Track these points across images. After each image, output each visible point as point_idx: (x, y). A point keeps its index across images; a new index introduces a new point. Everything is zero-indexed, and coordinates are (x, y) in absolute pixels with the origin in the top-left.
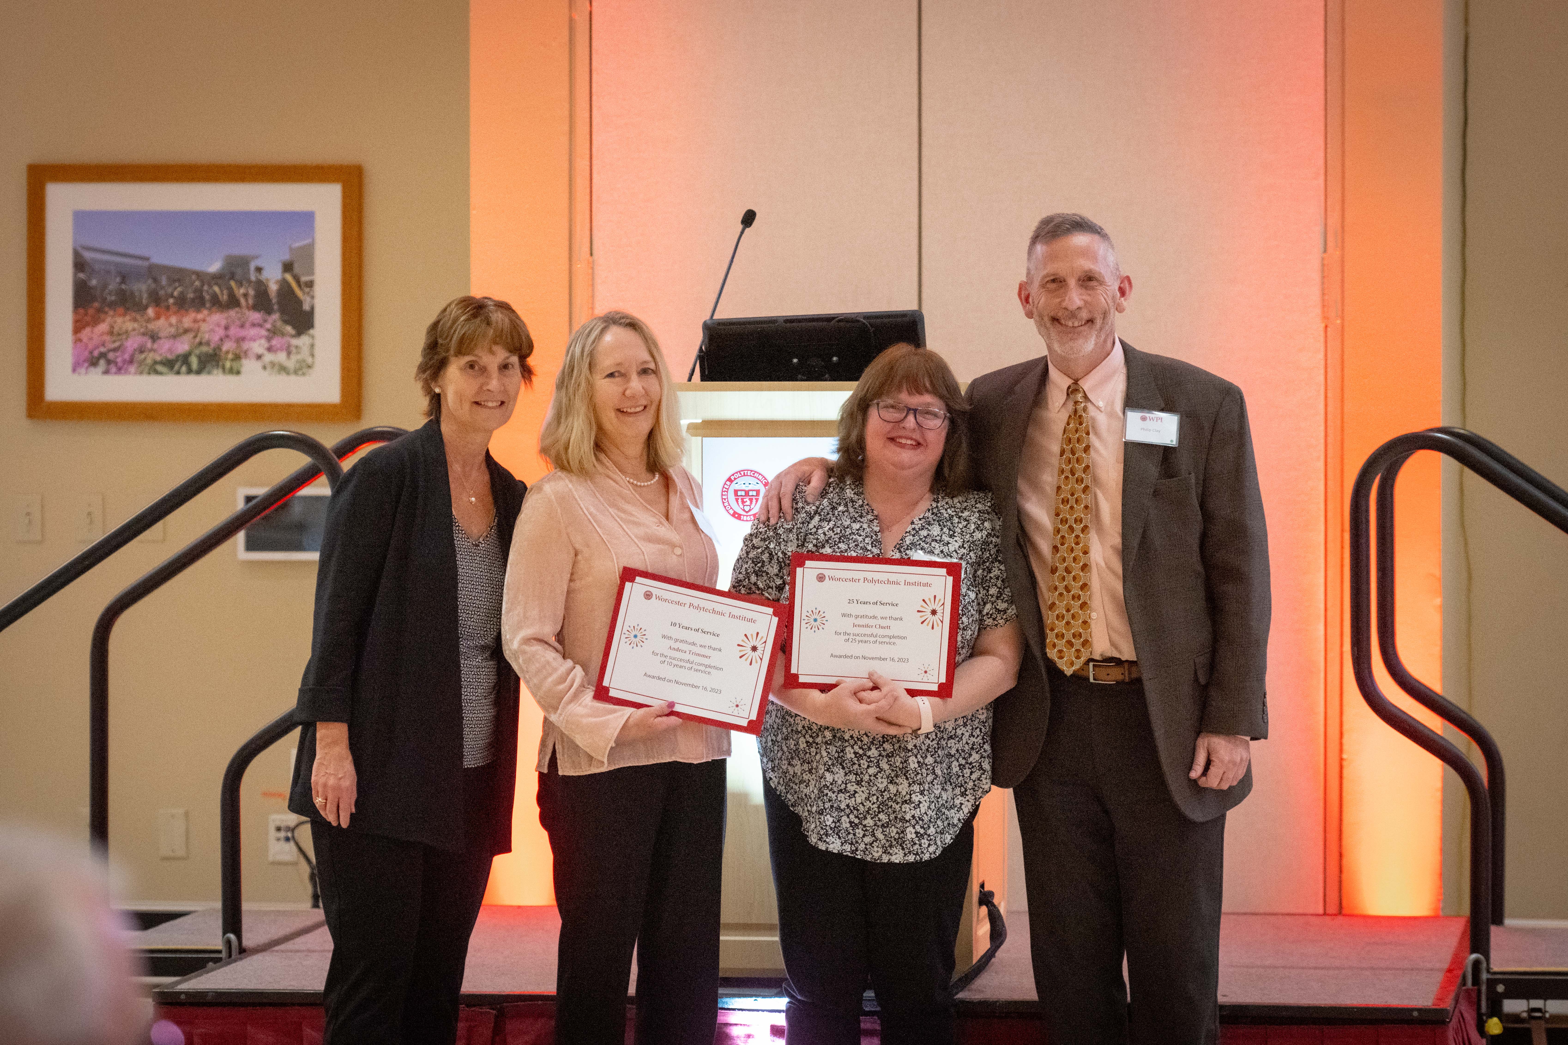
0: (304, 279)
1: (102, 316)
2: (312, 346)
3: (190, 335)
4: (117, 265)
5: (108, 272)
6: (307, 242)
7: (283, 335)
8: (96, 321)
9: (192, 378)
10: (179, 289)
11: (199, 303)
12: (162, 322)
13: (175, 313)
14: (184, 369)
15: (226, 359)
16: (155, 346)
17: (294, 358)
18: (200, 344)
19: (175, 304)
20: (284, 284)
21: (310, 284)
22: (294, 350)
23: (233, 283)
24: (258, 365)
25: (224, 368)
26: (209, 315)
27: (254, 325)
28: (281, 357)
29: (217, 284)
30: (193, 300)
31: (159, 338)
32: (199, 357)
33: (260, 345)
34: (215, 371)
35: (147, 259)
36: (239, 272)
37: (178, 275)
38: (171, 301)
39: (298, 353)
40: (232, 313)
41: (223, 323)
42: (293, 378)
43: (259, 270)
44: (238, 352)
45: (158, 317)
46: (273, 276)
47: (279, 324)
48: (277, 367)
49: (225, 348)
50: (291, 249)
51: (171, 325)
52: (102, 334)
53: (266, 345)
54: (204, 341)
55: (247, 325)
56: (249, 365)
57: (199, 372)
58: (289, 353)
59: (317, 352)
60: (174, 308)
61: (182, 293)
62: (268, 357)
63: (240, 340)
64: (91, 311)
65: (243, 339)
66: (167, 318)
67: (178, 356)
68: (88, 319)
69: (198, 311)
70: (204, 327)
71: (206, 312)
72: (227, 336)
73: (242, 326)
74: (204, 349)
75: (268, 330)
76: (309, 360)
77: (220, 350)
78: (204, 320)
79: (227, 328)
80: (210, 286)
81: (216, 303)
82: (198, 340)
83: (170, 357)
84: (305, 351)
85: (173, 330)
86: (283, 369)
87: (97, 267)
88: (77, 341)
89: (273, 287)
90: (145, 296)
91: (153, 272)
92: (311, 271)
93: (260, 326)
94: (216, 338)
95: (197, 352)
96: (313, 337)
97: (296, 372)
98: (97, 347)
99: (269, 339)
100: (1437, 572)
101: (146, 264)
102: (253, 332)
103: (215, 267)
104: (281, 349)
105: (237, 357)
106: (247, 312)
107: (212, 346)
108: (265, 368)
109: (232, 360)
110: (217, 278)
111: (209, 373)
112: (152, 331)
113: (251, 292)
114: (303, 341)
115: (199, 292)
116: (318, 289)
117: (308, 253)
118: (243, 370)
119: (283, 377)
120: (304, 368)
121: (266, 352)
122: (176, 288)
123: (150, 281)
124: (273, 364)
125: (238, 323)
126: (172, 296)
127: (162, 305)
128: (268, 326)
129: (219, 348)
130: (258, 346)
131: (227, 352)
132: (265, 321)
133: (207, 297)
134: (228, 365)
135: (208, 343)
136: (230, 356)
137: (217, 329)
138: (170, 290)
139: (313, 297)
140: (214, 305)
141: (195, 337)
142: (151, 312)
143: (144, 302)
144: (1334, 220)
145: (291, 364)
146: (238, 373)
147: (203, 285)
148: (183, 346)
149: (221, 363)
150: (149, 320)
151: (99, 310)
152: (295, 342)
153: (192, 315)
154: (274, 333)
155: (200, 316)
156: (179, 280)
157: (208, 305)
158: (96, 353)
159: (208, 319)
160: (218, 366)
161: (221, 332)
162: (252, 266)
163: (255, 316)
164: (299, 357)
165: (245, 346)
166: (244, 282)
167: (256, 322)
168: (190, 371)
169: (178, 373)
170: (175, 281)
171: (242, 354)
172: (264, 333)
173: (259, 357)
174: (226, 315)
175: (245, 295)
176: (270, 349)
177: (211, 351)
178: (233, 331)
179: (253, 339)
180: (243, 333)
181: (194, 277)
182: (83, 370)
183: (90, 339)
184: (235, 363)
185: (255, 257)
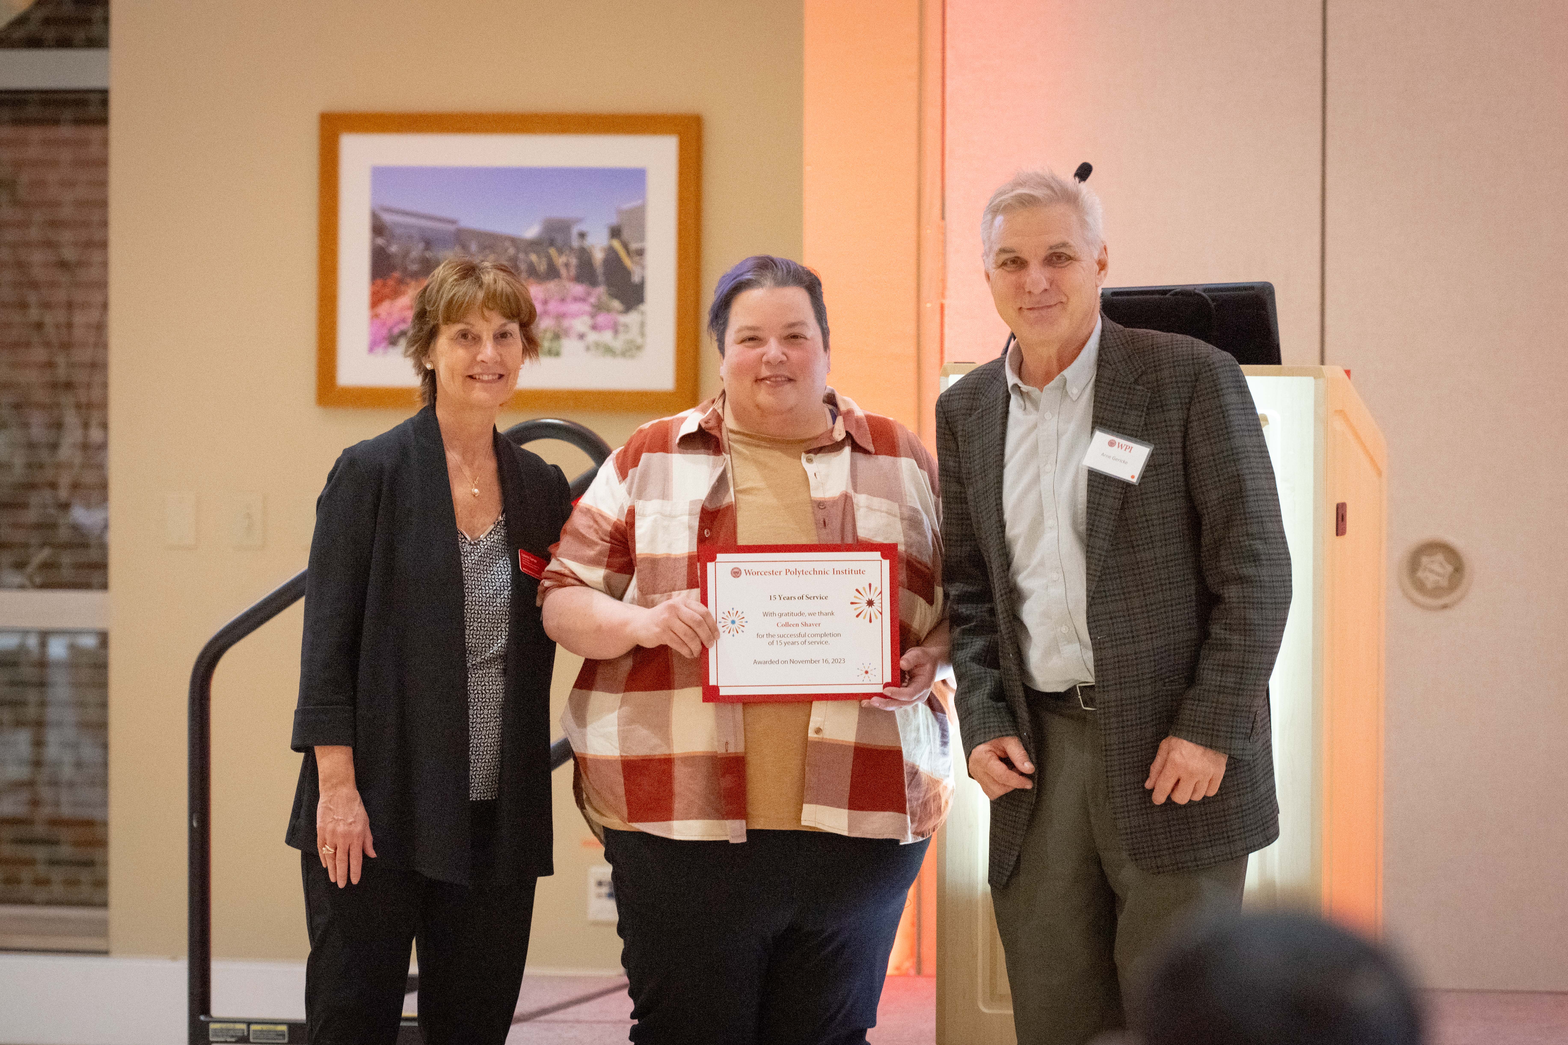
0: (634, 246)
1: (403, 288)
2: (642, 323)
4: (420, 228)
5: (410, 237)
6: (640, 204)
7: (609, 310)
8: (396, 294)
17: (622, 337)
21: (641, 253)
22: (621, 329)
23: (552, 251)
24: (580, 345)
27: (576, 299)
28: (607, 336)
33: (583, 322)
35: (453, 222)
36: (559, 239)
37: (490, 241)
39: (626, 332)
41: (541, 296)
42: (620, 360)
43: (582, 235)
44: (558, 330)
47: (605, 298)
48: (602, 348)
50: (620, 212)
52: (402, 309)
53: (591, 322)
55: (569, 298)
56: (569, 345)
58: (616, 332)
59: (648, 329)
62: (592, 337)
63: (561, 316)
64: (391, 282)
65: (564, 315)
68: (387, 291)
72: (545, 312)
73: (563, 300)
75: (593, 305)
76: (639, 341)
79: (545, 303)
80: (527, 253)
84: (635, 329)
86: (609, 350)
87: (398, 231)
88: (375, 316)
89: (599, 256)
91: (461, 237)
92: (642, 238)
93: (583, 300)
96: (643, 313)
97: (624, 354)
98: (397, 324)
99: (593, 316)
101: (451, 228)
102: (574, 307)
103: (532, 232)
104: (607, 328)
105: (557, 337)
108: (588, 348)
109: (551, 342)
110: (534, 245)
113: (574, 261)
114: (632, 318)
115: (514, 260)
116: (650, 258)
117: (638, 216)
118: (563, 351)
119: (609, 360)
120: (632, 349)
121: (589, 331)
123: (457, 247)
124: (597, 345)
125: (558, 296)
128: (593, 300)
130: (581, 324)
131: (545, 331)
132: (589, 294)
133: (523, 266)
136: (549, 335)
139: (643, 267)
145: (618, 344)
146: (557, 354)
147: (518, 253)
151: (401, 282)
152: (624, 319)
154: (599, 309)
156: (491, 247)
158: (396, 331)
162: (575, 231)
163: (578, 289)
164: (628, 336)
165: (566, 323)
167: (578, 296)
170: (485, 248)
171: (562, 333)
172: (587, 308)
173: (581, 336)
175: (567, 265)
176: (594, 327)
178: (552, 306)
179: (575, 316)
180: (564, 308)
181: (507, 244)
182: (380, 350)
183: (390, 314)
184: (555, 345)
185: (579, 221)
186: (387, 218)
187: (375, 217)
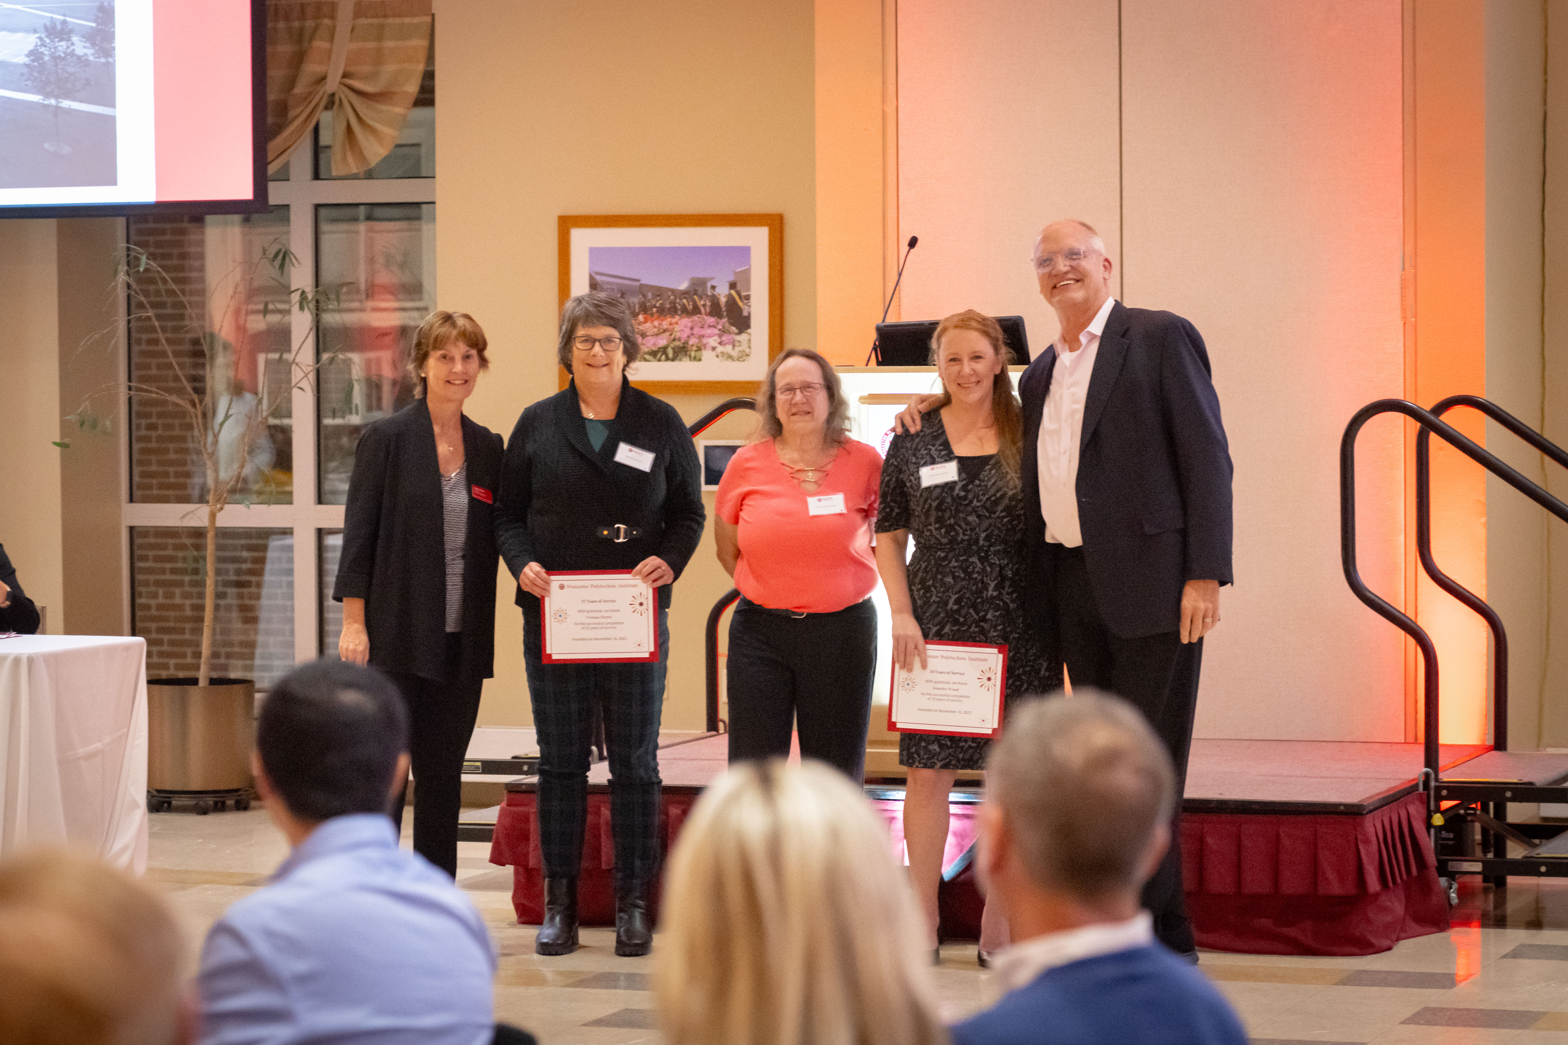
0: (743, 294)
2: (750, 340)
3: (667, 334)
4: (617, 284)
6: (747, 267)
7: (730, 333)
9: (669, 363)
10: (661, 301)
11: (673, 311)
12: (648, 325)
13: (658, 318)
14: (663, 357)
15: (692, 350)
16: (644, 342)
17: (737, 349)
18: (674, 340)
19: (657, 312)
20: (730, 297)
21: (748, 298)
22: (737, 344)
23: (695, 297)
24: (714, 354)
25: (690, 356)
26: (680, 319)
27: (710, 326)
28: (728, 348)
29: (685, 298)
30: (669, 309)
31: (647, 336)
32: (673, 349)
33: (714, 340)
34: (684, 359)
35: (638, 281)
36: (700, 290)
37: (659, 292)
38: (655, 310)
39: (740, 346)
40: (696, 318)
41: (690, 325)
42: (737, 363)
43: (713, 287)
44: (700, 345)
45: (645, 322)
46: (723, 292)
47: (727, 325)
48: (726, 355)
49: (691, 343)
50: (735, 273)
51: (655, 327)
53: (719, 340)
54: (677, 337)
55: (706, 326)
56: (706, 354)
57: (673, 360)
58: (734, 346)
59: (753, 344)
60: (656, 315)
61: (661, 304)
62: (720, 349)
63: (701, 337)
65: (703, 336)
66: (652, 322)
67: (660, 348)
69: (673, 317)
70: (677, 328)
71: (678, 317)
72: (692, 334)
73: (702, 327)
74: (677, 343)
75: (720, 330)
76: (748, 351)
77: (687, 343)
78: (677, 323)
79: (692, 329)
80: (681, 299)
81: (685, 312)
82: (673, 337)
83: (654, 349)
84: (745, 344)
85: (656, 330)
86: (730, 357)
89: (723, 300)
90: (637, 306)
91: (643, 289)
93: (715, 327)
94: (684, 336)
95: (672, 345)
96: (750, 334)
97: (738, 360)
99: (720, 336)
100: (1483, 499)
101: (637, 284)
102: (709, 331)
103: (683, 286)
104: (728, 343)
105: (699, 349)
106: (706, 317)
107: (682, 341)
108: (717, 356)
109: (696, 351)
110: (685, 294)
111: (680, 360)
112: (642, 331)
113: (709, 304)
114: (743, 337)
115: (673, 303)
116: (753, 300)
117: (746, 275)
118: (703, 358)
119: (729, 363)
120: (743, 357)
121: (718, 345)
122: (658, 301)
123: (640, 296)
124: (723, 354)
125: (699, 325)
126: (655, 306)
127: (649, 313)
128: (720, 327)
129: (686, 343)
130: (713, 342)
131: (693, 345)
132: (718, 323)
133: (679, 307)
134: (693, 354)
135: (679, 339)
136: (695, 348)
137: (685, 329)
138: (654, 302)
140: (683, 312)
141: (671, 335)
142: (641, 317)
143: (637, 310)
144: (1409, 247)
145: (734, 353)
146: (700, 360)
147: (676, 299)
148: (662, 342)
149: (688, 353)
150: (640, 324)
152: (738, 338)
153: (669, 320)
154: (724, 332)
155: (674, 320)
156: (659, 296)
157: (679, 312)
159: (679, 322)
160: (686, 355)
161: (688, 332)
162: (709, 285)
163: (711, 320)
164: (740, 348)
165: (705, 341)
166: (704, 297)
167: (711, 324)
168: (667, 359)
169: (659, 360)
170: (657, 296)
171: (702, 347)
172: (717, 332)
173: (714, 349)
174: (691, 319)
175: (704, 305)
176: (720, 343)
177: (682, 345)
178: (696, 331)
179: (710, 336)
180: (703, 332)
181: (670, 293)
184: (698, 353)
185: (711, 279)
186: (599, 278)
187: (591, 278)
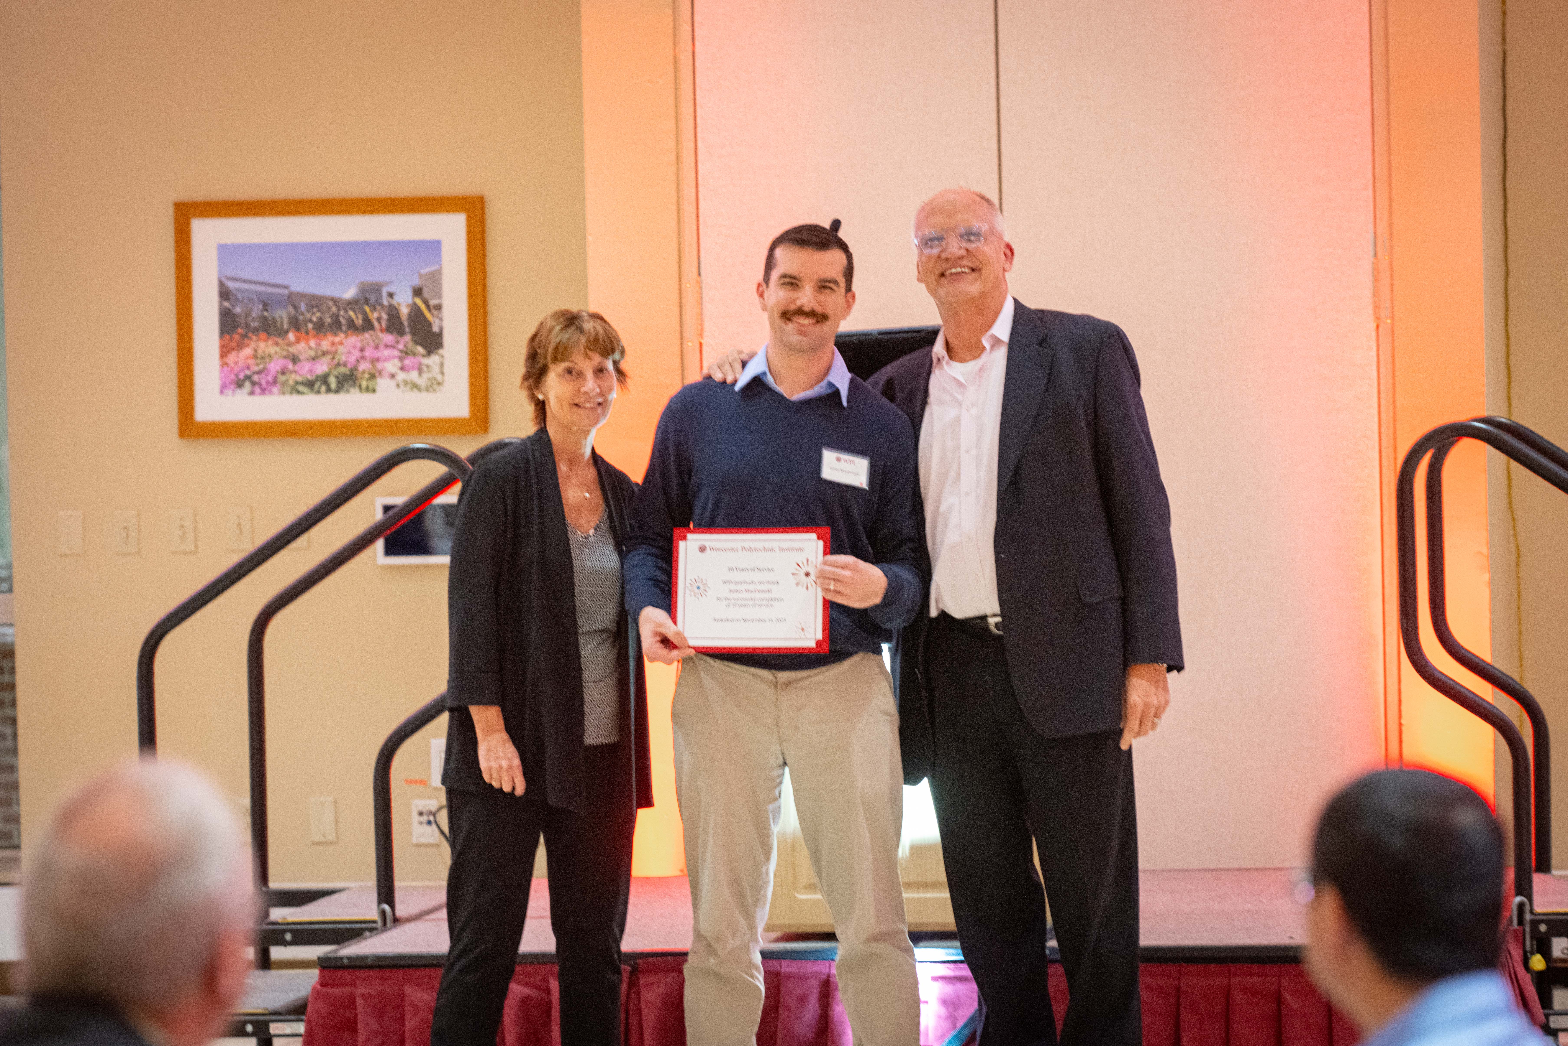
0: (433, 302)
2: (442, 365)
3: (329, 357)
4: (259, 293)
6: (437, 268)
7: (414, 354)
8: (240, 346)
9: (332, 397)
10: (317, 315)
11: (336, 327)
12: (302, 346)
13: (314, 337)
14: (323, 388)
15: (363, 378)
16: (297, 368)
17: (425, 376)
18: (338, 365)
21: (439, 307)
22: (425, 369)
23: (367, 308)
24: (392, 383)
25: (360, 387)
26: (345, 338)
27: (387, 346)
28: (413, 375)
29: (352, 309)
30: (330, 325)
31: (299, 360)
32: (337, 378)
34: (352, 390)
35: (287, 287)
36: (372, 298)
37: (316, 302)
39: (429, 371)
40: (367, 336)
41: (359, 345)
42: (425, 394)
43: (391, 295)
44: (373, 371)
46: (404, 301)
47: (411, 345)
48: (409, 385)
49: (360, 369)
50: (421, 276)
51: (310, 348)
52: (246, 358)
53: (400, 365)
54: (341, 362)
55: (382, 346)
56: (383, 383)
57: (337, 391)
58: (420, 372)
59: (446, 370)
60: (312, 333)
61: (319, 318)
62: (401, 376)
63: (375, 361)
64: (236, 337)
65: (378, 360)
66: (307, 342)
67: (317, 377)
68: (233, 344)
69: (335, 334)
70: (341, 349)
71: (342, 335)
72: (363, 357)
73: (377, 347)
74: (342, 370)
75: (401, 351)
76: (439, 378)
77: (357, 370)
78: (341, 343)
79: (362, 350)
82: (336, 361)
83: (310, 377)
84: (436, 368)
85: (312, 353)
86: (415, 386)
88: (224, 364)
89: (405, 311)
90: (286, 321)
91: (292, 299)
92: (439, 295)
93: (393, 347)
94: (352, 360)
95: (335, 372)
96: (442, 356)
97: (427, 389)
98: (242, 370)
99: (401, 359)
101: (286, 292)
102: (386, 353)
103: (350, 293)
104: (413, 368)
105: (373, 377)
106: (381, 334)
107: (349, 366)
108: (398, 386)
109: (368, 379)
110: (352, 304)
111: (347, 391)
112: (293, 354)
113: (384, 316)
114: (434, 360)
115: (336, 316)
116: (446, 312)
117: (435, 278)
118: (378, 388)
119: (415, 394)
120: (434, 385)
121: (399, 372)
124: (405, 382)
125: (373, 344)
127: (302, 329)
128: (401, 347)
129: (355, 368)
130: (392, 366)
131: (364, 372)
132: (398, 342)
133: (343, 321)
134: (364, 384)
135: (345, 365)
136: (366, 376)
137: (353, 351)
141: (333, 358)
142: (291, 336)
143: (285, 327)
144: (1383, 227)
145: (422, 382)
146: (374, 391)
147: (339, 310)
148: (322, 368)
149: (357, 382)
150: (290, 344)
152: (425, 361)
153: (330, 338)
154: (406, 353)
155: (337, 339)
156: (317, 306)
157: (344, 328)
158: (242, 376)
159: (344, 342)
160: (355, 385)
161: (357, 354)
163: (389, 338)
164: (430, 375)
165: (379, 366)
166: (378, 307)
167: (389, 344)
168: (329, 390)
169: (318, 392)
170: (312, 307)
171: (377, 374)
172: (397, 353)
173: (393, 376)
174: (361, 337)
176: (402, 369)
177: (348, 372)
178: (368, 353)
179: (387, 359)
180: (378, 354)
181: (331, 303)
182: (230, 392)
183: (236, 363)
184: (371, 382)
185: (387, 284)
186: (232, 285)
187: (222, 285)
